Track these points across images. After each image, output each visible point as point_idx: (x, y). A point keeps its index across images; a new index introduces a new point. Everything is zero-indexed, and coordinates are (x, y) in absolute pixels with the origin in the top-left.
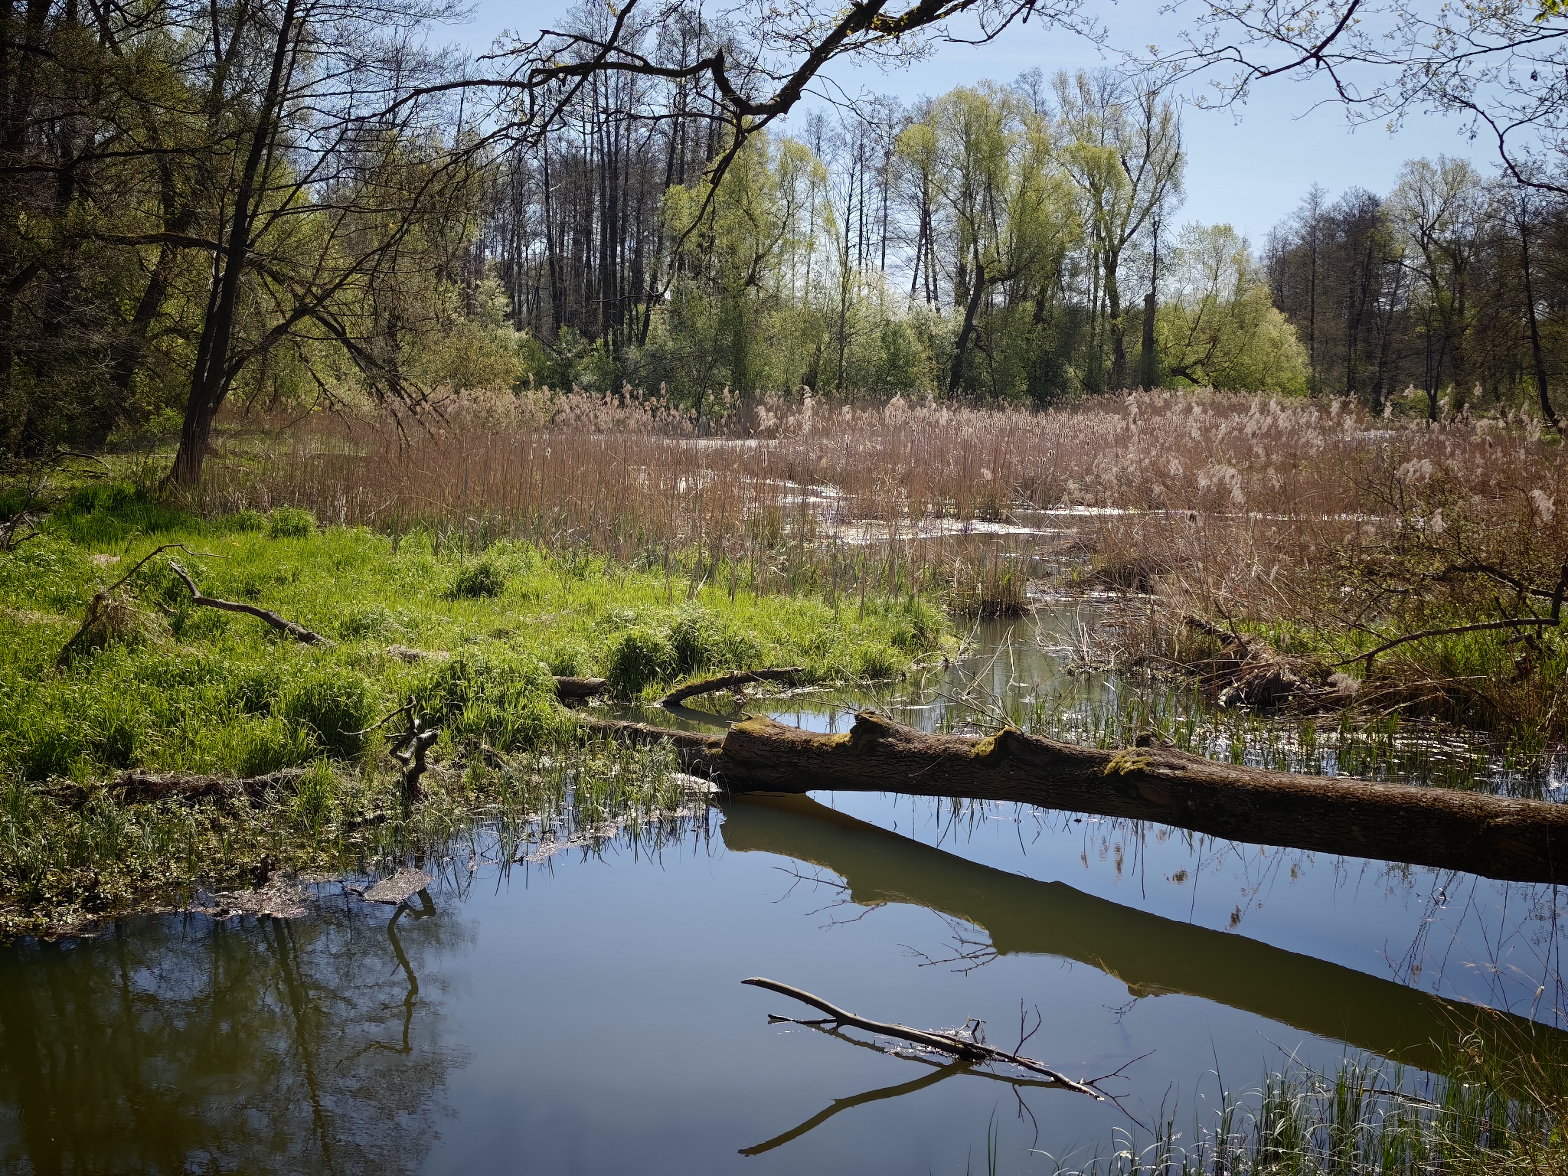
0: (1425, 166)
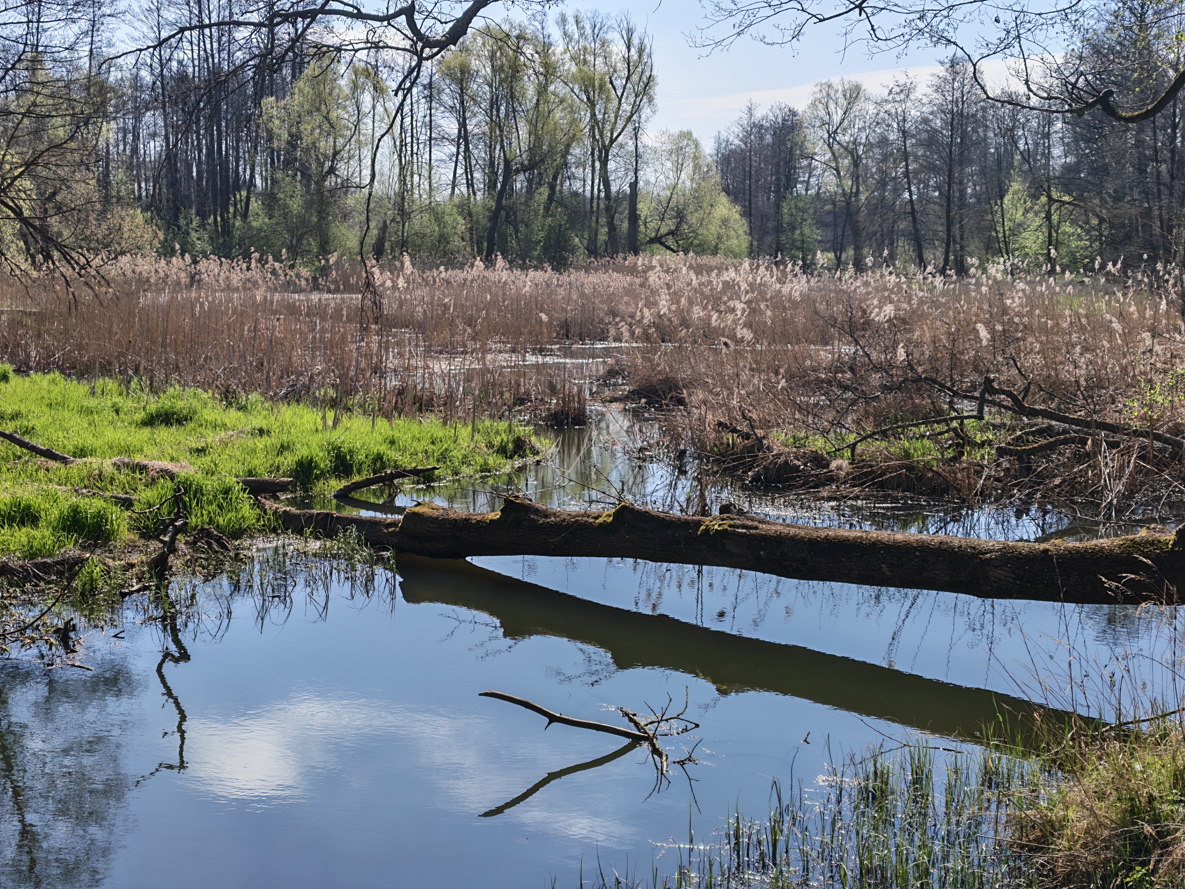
0: (830, 86)
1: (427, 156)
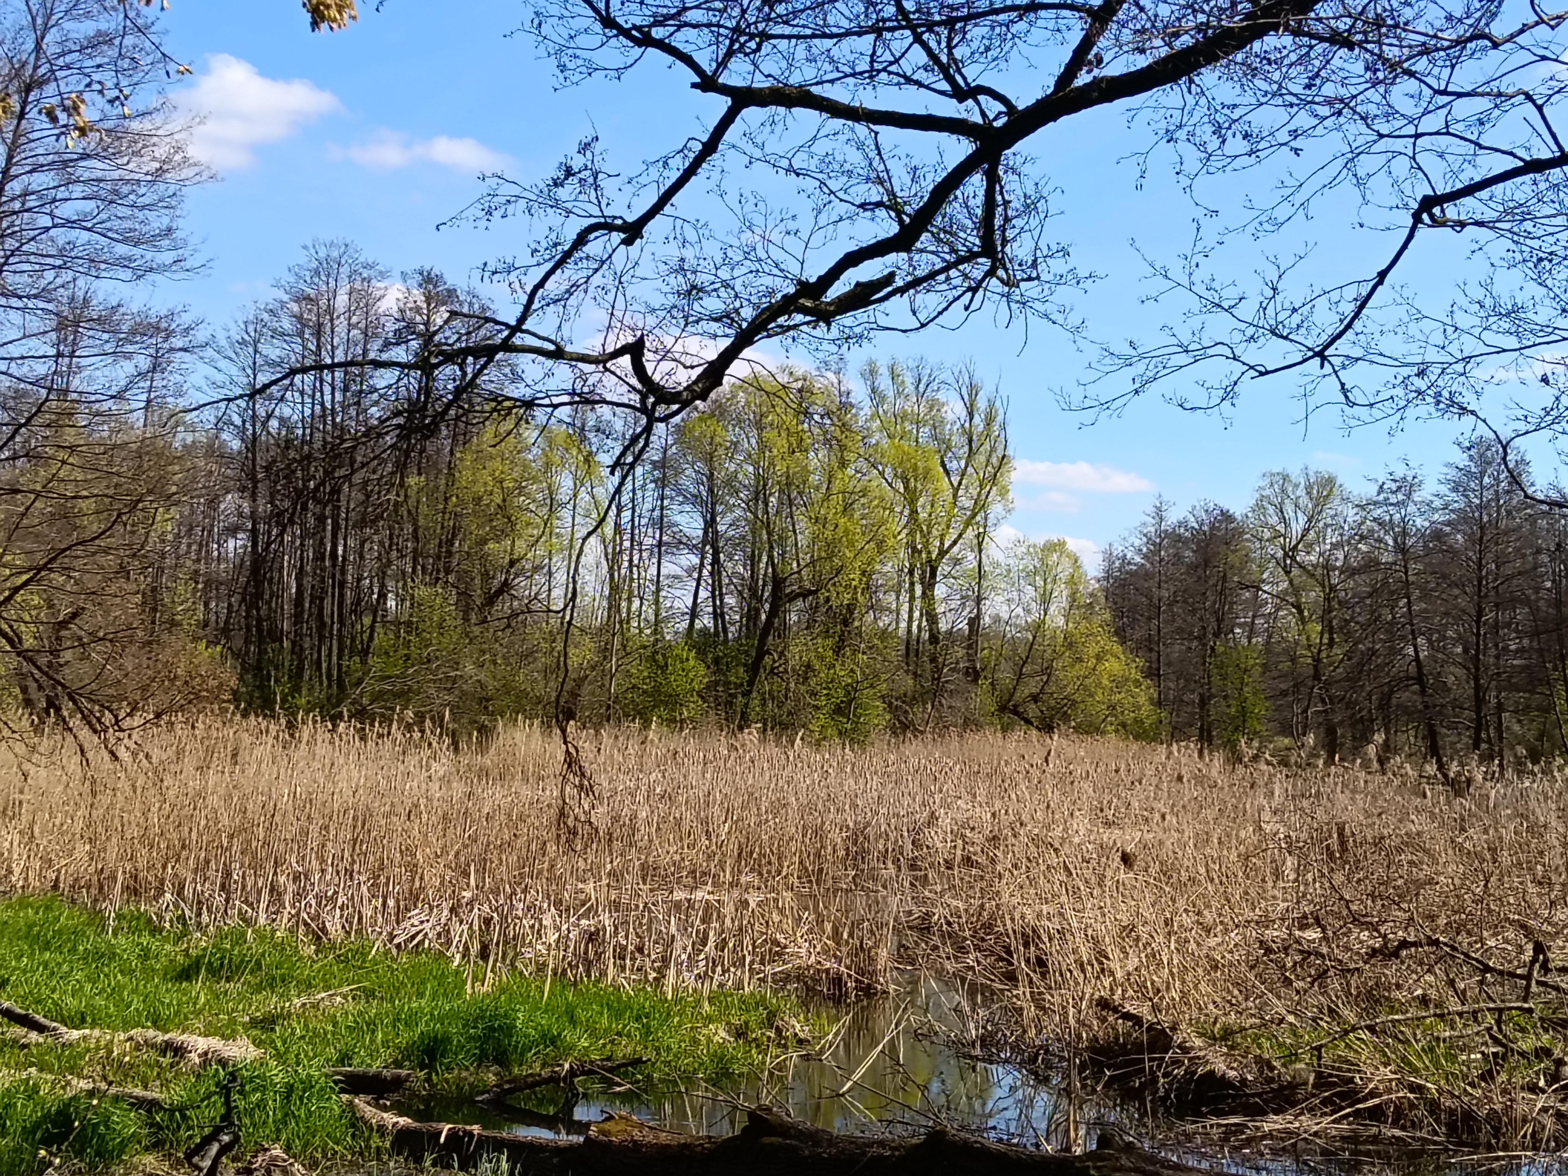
0: (1286, 478)
1: (653, 570)
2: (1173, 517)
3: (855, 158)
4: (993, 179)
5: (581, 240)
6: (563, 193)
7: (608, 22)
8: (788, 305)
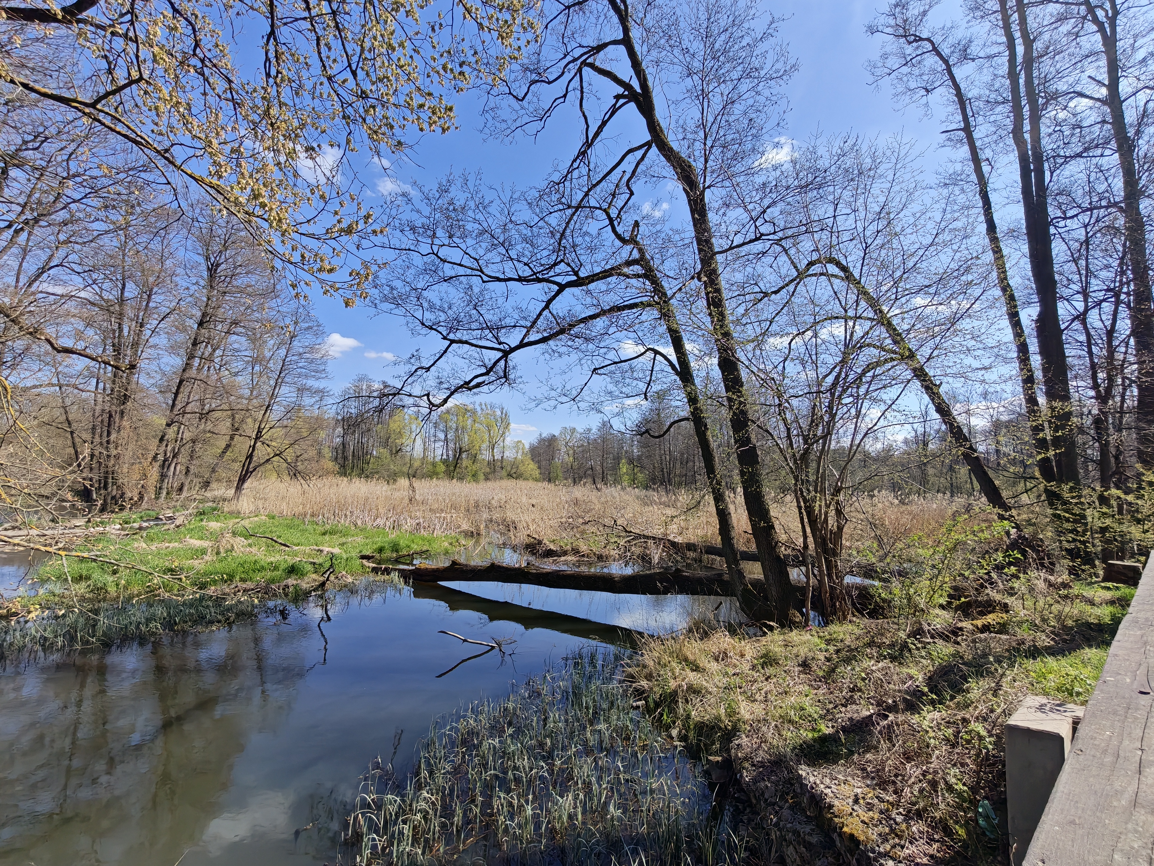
0: (566, 428)
1: (433, 446)
2: (543, 436)
3: (477, 355)
4: (506, 361)
5: (416, 371)
6: (412, 361)
7: (423, 324)
8: (462, 387)
